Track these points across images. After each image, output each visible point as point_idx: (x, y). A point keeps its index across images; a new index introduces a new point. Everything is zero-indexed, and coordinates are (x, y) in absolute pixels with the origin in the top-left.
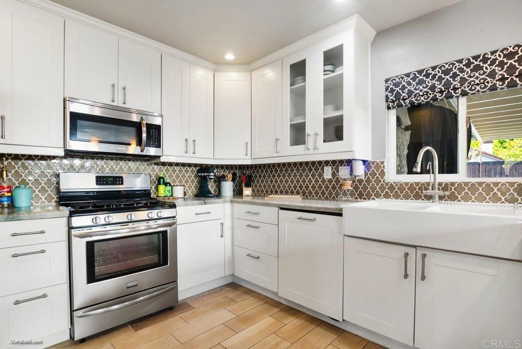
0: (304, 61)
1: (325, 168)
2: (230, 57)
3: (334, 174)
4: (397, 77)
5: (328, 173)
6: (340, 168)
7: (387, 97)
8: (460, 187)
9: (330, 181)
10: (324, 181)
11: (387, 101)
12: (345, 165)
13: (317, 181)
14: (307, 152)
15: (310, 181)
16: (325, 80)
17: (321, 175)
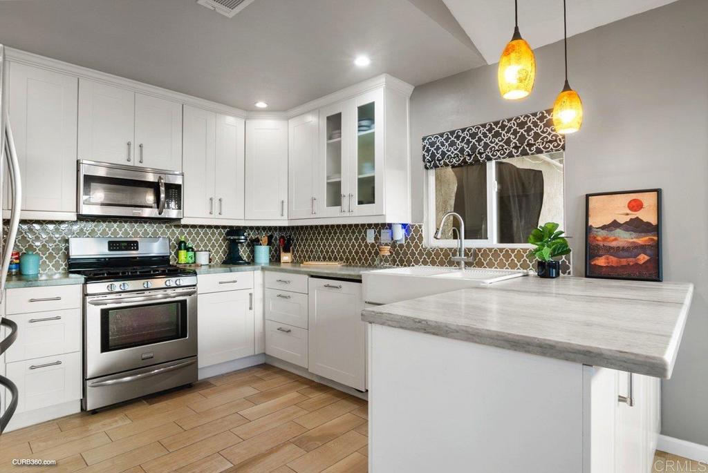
0: (340, 113)
1: (368, 231)
2: (261, 105)
3: (376, 238)
4: (432, 136)
5: (370, 236)
6: (382, 231)
7: (424, 158)
8: (486, 252)
9: (373, 245)
10: (366, 246)
11: (424, 161)
12: (387, 229)
13: (360, 246)
14: (343, 214)
15: (353, 246)
16: (359, 137)
17: (364, 239)
